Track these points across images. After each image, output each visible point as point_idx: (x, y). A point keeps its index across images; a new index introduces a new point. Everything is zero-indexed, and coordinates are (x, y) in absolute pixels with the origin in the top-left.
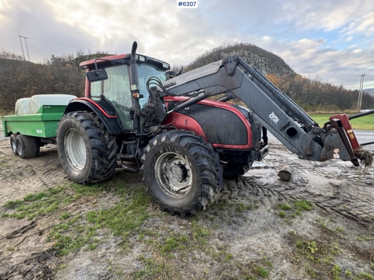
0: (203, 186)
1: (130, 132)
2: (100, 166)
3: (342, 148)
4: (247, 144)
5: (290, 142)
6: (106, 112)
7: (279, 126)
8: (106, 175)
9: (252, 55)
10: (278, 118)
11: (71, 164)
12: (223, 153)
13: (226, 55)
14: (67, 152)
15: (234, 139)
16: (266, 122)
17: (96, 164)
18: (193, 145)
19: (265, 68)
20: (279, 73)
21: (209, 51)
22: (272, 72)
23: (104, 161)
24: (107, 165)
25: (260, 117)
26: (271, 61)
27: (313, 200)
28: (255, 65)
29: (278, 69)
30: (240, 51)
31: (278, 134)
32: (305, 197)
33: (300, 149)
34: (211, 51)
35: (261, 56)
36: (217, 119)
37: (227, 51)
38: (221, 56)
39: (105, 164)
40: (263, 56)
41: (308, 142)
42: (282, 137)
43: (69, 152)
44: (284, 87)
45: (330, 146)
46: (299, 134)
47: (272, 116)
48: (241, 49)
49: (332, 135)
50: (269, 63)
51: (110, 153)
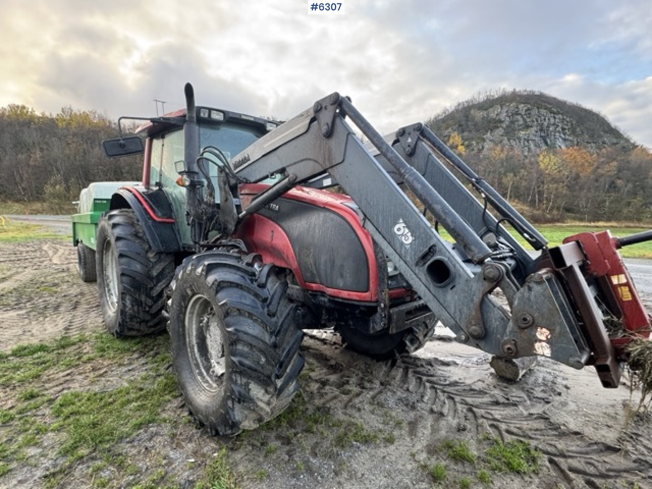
0: (234, 377)
1: (192, 248)
2: (136, 308)
3: (558, 329)
4: (367, 290)
5: (436, 295)
6: (154, 212)
7: (413, 253)
8: (150, 324)
9: (535, 111)
10: (412, 236)
11: (110, 298)
12: (328, 304)
13: (481, 113)
14: (108, 278)
15: (342, 276)
16: (389, 243)
17: (128, 303)
18: (225, 285)
19: (563, 136)
20: (593, 145)
21: (448, 108)
22: (578, 142)
23: (143, 298)
24: (150, 307)
25: (377, 229)
26: (577, 122)
27: (551, 445)
28: (541, 130)
29: (592, 136)
30: (509, 106)
31: (412, 273)
32: (530, 433)
33: (457, 315)
34: (453, 108)
35: (554, 113)
36: (317, 230)
37: (482, 107)
38: (470, 117)
39: (146, 304)
40: (558, 113)
41: (472, 300)
42: (420, 283)
43: (111, 277)
44: (603, 172)
45: (525, 319)
46: (454, 279)
47: (399, 229)
48: (511, 101)
49: (530, 289)
50: (572, 125)
51: (155, 285)
